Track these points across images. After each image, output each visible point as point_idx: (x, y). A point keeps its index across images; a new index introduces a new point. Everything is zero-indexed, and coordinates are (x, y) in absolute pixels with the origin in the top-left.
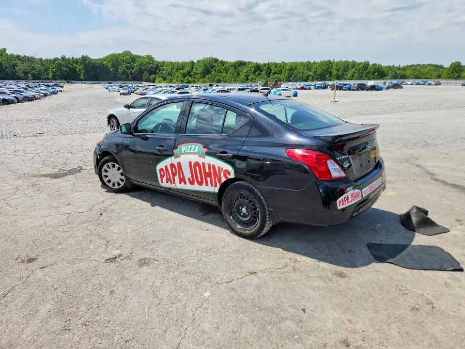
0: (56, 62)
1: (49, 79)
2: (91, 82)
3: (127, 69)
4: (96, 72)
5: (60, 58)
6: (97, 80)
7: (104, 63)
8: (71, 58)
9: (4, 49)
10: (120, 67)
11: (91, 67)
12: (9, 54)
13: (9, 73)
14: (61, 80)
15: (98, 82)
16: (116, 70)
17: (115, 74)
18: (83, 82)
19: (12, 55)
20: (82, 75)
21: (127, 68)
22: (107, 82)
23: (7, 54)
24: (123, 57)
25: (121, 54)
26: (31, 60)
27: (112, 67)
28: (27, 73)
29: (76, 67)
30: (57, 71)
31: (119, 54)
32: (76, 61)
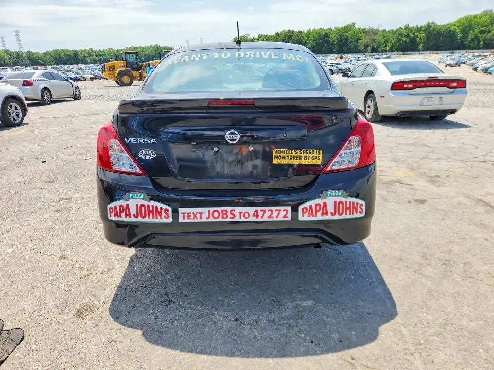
0: (398, 32)
1: (386, 52)
2: (430, 52)
3: (481, 34)
4: (439, 40)
5: (403, 28)
6: (436, 50)
7: (452, 28)
8: (415, 26)
9: (353, 23)
10: (471, 31)
11: (434, 34)
12: (357, 28)
13: (352, 47)
14: (398, 51)
15: (438, 52)
16: (465, 37)
17: (462, 42)
18: (420, 53)
19: (359, 29)
20: (421, 45)
21: (482, 32)
22: (449, 52)
23: (355, 28)
24: (480, 18)
25: (477, 15)
26: (374, 32)
27: (461, 33)
28: (368, 46)
29: (417, 36)
30: (396, 42)
31: (475, 17)
32: (418, 30)
